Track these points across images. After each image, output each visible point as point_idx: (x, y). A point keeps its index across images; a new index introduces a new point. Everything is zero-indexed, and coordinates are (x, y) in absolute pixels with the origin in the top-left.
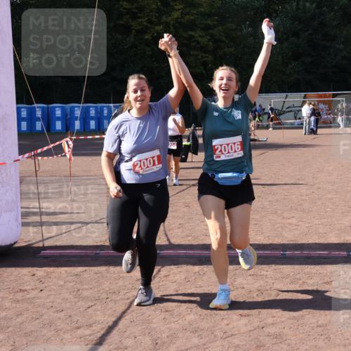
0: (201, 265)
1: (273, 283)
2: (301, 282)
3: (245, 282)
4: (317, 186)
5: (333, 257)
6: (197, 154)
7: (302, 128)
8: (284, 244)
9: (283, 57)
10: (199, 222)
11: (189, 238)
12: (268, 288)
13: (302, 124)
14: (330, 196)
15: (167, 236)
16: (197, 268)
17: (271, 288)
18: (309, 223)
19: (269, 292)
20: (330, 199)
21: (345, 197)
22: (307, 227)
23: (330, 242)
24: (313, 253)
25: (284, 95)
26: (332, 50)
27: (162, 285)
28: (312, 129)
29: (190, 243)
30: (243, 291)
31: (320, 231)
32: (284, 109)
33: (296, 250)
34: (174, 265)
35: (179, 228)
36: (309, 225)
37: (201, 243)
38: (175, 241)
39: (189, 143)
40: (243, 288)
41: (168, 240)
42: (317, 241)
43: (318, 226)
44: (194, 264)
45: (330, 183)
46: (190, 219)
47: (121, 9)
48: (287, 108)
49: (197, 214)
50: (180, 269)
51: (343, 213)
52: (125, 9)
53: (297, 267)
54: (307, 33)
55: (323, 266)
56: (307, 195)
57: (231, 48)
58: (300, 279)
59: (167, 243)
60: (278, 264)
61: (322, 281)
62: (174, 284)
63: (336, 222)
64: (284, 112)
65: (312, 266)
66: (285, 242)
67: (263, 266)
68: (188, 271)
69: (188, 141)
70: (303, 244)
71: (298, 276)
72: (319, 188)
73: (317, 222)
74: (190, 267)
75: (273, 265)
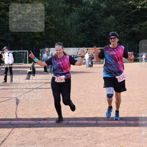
0: (30, 127)
1: (61, 136)
2: (74, 135)
3: (49, 135)
4: (88, 91)
5: (90, 124)
6: (34, 76)
7: (85, 64)
8: (69, 118)
9: (77, 31)
10: (31, 108)
11: (26, 115)
12: (59, 138)
13: (86, 62)
14: (93, 96)
15: (16, 114)
16: (27, 129)
17: (60, 138)
18: (81, 108)
19: (59, 140)
20: (93, 97)
21: (100, 96)
22: (80, 110)
23: (90, 117)
24: (81, 122)
25: (78, 48)
26: (99, 29)
27: (10, 137)
28: (90, 65)
29: (26, 118)
30: (47, 139)
31: (86, 112)
32: (78, 55)
33: (74, 120)
34: (17, 128)
35: (22, 111)
36: (81, 109)
37: (31, 117)
38: (19, 117)
39: (31, 71)
40: (48, 138)
41: (16, 116)
42: (84, 117)
43: (86, 110)
44: (27, 127)
45: (94, 90)
46: (27, 106)
47: (1, 6)
48: (79, 55)
49: (31, 104)
50: (20, 130)
51: (97, 104)
52: (3, 6)
53: (73, 128)
54: (88, 21)
55: (85, 127)
56: (83, 96)
57: (53, 26)
58: (74, 134)
59: (15, 117)
60: (65, 127)
61: (83, 134)
62: (16, 136)
63: (94, 108)
64: (78, 57)
65: (80, 128)
66: (69, 117)
67: (58, 128)
68: (23, 131)
69: (31, 69)
70: (77, 118)
71: (73, 132)
72: (89, 92)
73: (86, 108)
74: (24, 129)
75: (63, 128)
